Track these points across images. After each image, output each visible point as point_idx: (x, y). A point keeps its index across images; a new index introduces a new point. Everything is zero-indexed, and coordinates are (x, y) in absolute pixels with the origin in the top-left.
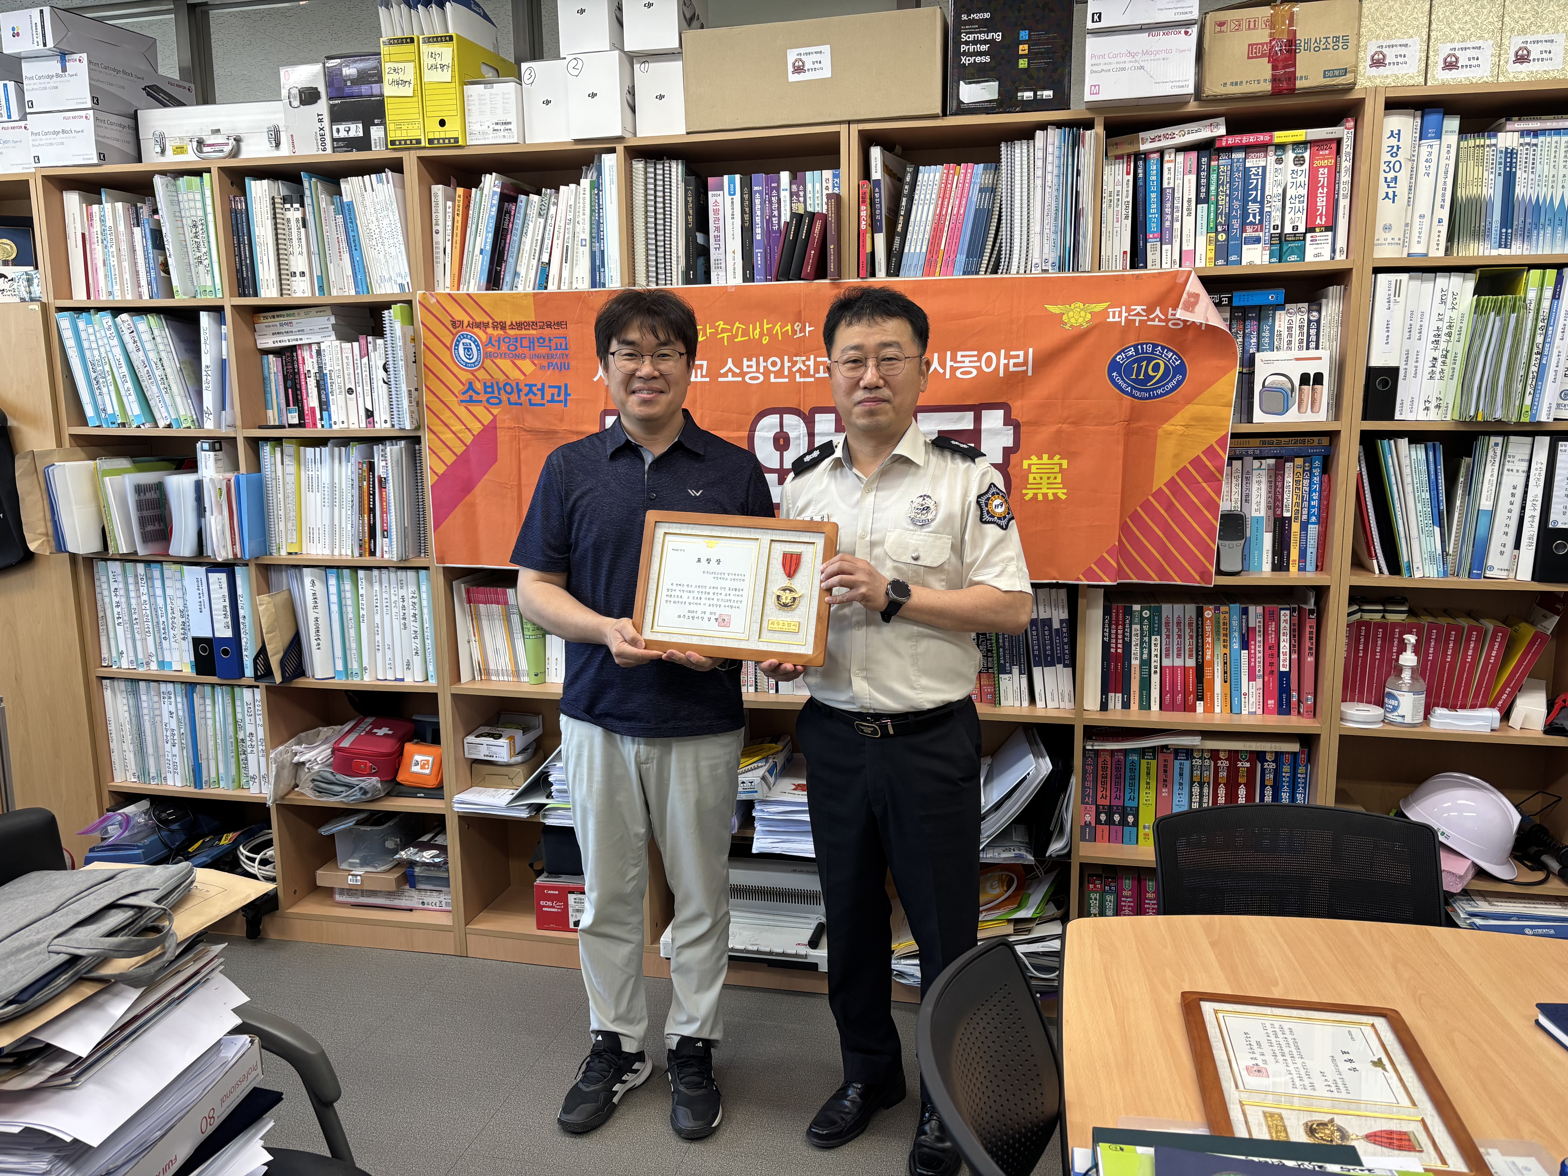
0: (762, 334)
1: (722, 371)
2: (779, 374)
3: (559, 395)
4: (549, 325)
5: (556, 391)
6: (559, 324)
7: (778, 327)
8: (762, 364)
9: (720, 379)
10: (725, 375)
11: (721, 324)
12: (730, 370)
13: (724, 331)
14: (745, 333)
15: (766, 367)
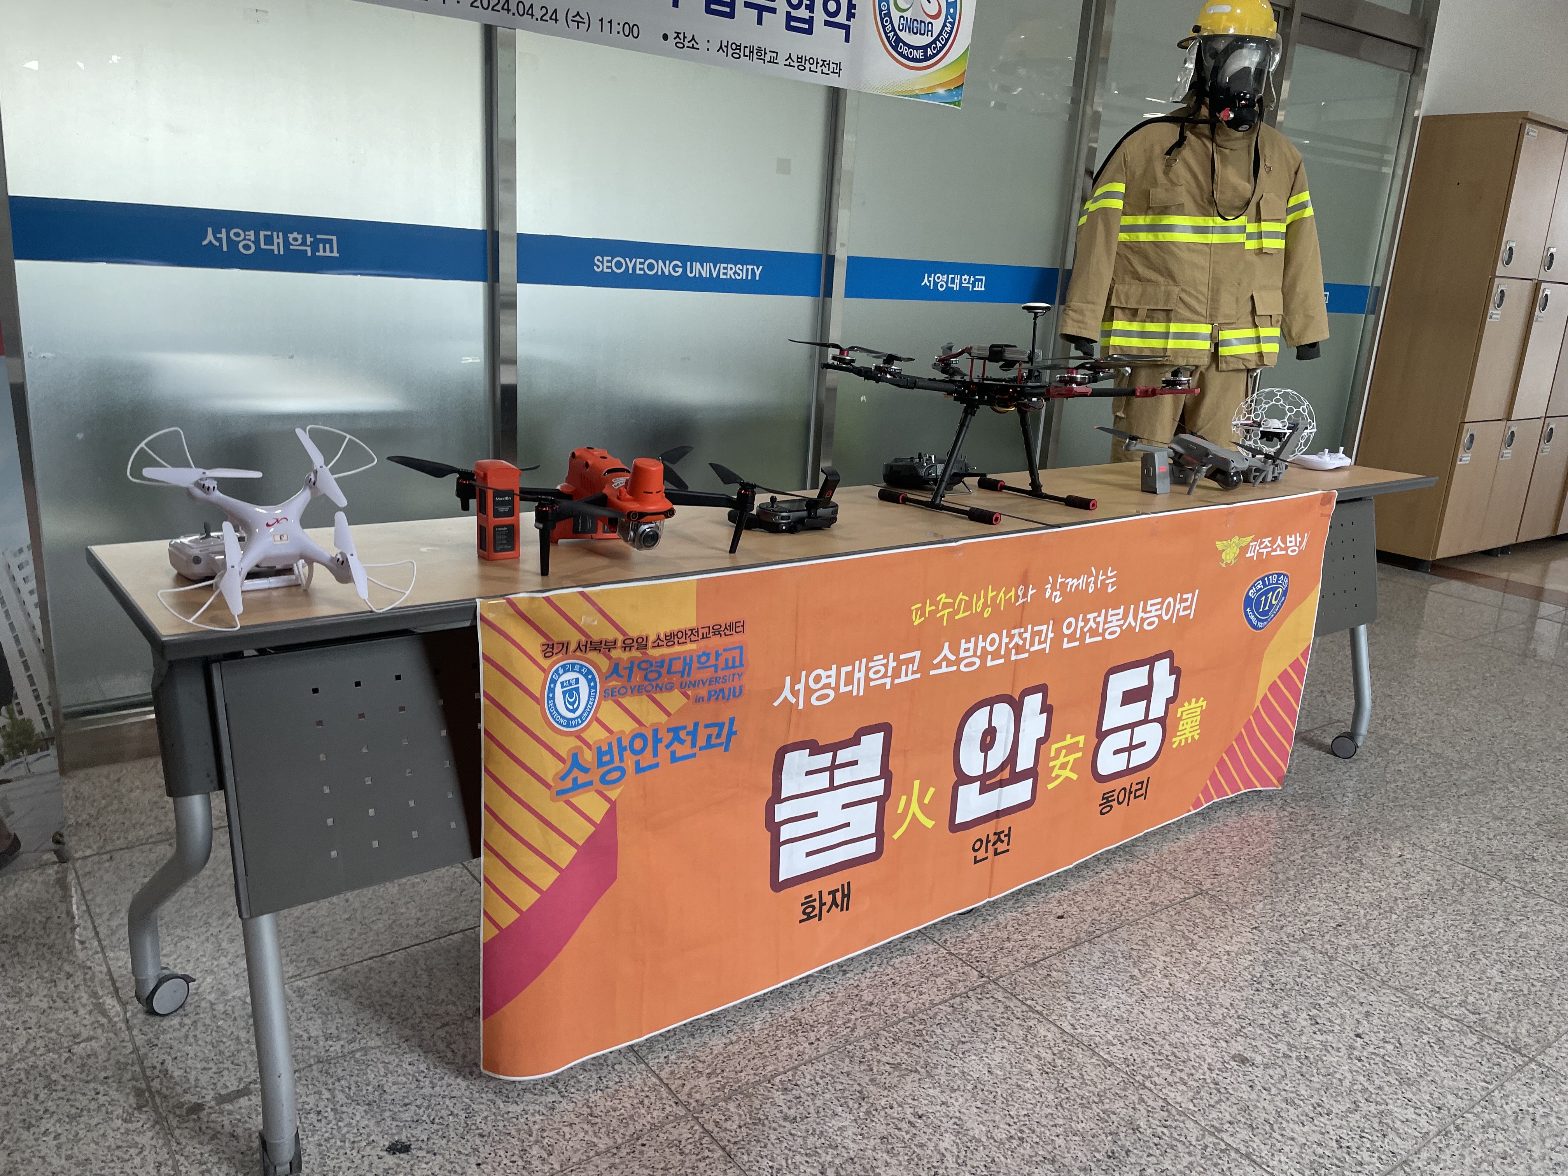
0: (985, 605)
1: (935, 662)
2: (996, 655)
3: (719, 736)
4: (717, 632)
5: (714, 731)
6: (734, 627)
7: (1002, 594)
8: (981, 644)
9: (932, 673)
10: (939, 666)
11: (943, 598)
12: (945, 658)
13: (946, 606)
14: (968, 606)
15: (984, 648)
